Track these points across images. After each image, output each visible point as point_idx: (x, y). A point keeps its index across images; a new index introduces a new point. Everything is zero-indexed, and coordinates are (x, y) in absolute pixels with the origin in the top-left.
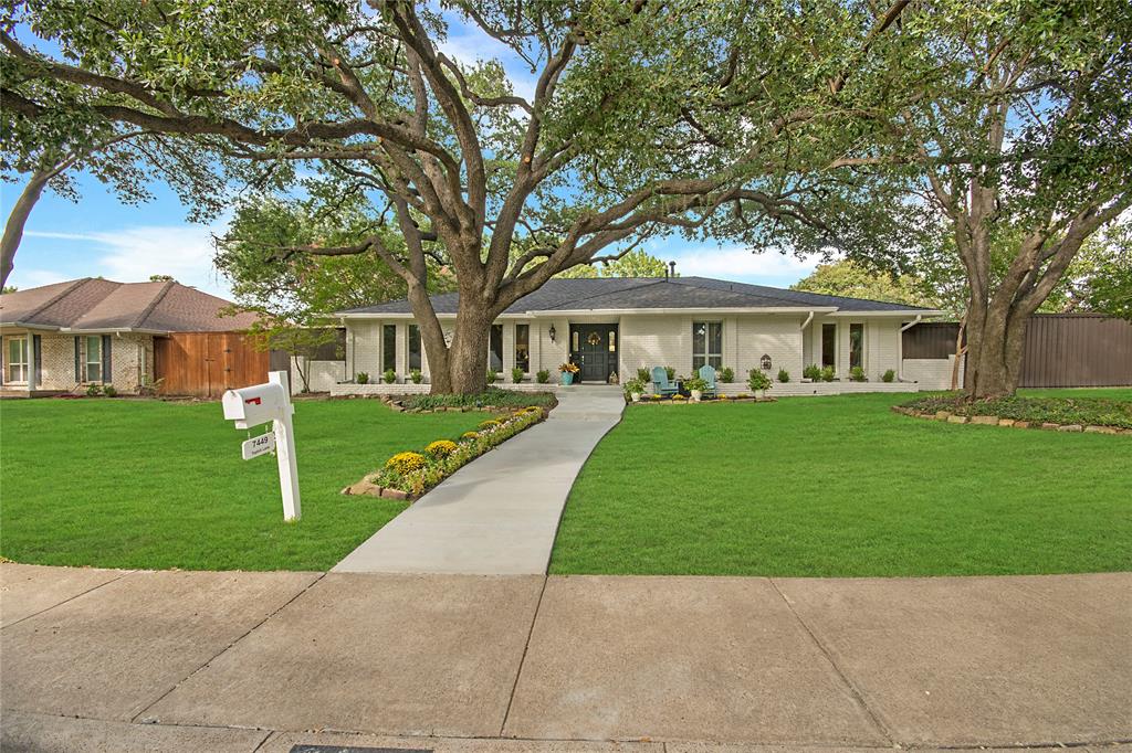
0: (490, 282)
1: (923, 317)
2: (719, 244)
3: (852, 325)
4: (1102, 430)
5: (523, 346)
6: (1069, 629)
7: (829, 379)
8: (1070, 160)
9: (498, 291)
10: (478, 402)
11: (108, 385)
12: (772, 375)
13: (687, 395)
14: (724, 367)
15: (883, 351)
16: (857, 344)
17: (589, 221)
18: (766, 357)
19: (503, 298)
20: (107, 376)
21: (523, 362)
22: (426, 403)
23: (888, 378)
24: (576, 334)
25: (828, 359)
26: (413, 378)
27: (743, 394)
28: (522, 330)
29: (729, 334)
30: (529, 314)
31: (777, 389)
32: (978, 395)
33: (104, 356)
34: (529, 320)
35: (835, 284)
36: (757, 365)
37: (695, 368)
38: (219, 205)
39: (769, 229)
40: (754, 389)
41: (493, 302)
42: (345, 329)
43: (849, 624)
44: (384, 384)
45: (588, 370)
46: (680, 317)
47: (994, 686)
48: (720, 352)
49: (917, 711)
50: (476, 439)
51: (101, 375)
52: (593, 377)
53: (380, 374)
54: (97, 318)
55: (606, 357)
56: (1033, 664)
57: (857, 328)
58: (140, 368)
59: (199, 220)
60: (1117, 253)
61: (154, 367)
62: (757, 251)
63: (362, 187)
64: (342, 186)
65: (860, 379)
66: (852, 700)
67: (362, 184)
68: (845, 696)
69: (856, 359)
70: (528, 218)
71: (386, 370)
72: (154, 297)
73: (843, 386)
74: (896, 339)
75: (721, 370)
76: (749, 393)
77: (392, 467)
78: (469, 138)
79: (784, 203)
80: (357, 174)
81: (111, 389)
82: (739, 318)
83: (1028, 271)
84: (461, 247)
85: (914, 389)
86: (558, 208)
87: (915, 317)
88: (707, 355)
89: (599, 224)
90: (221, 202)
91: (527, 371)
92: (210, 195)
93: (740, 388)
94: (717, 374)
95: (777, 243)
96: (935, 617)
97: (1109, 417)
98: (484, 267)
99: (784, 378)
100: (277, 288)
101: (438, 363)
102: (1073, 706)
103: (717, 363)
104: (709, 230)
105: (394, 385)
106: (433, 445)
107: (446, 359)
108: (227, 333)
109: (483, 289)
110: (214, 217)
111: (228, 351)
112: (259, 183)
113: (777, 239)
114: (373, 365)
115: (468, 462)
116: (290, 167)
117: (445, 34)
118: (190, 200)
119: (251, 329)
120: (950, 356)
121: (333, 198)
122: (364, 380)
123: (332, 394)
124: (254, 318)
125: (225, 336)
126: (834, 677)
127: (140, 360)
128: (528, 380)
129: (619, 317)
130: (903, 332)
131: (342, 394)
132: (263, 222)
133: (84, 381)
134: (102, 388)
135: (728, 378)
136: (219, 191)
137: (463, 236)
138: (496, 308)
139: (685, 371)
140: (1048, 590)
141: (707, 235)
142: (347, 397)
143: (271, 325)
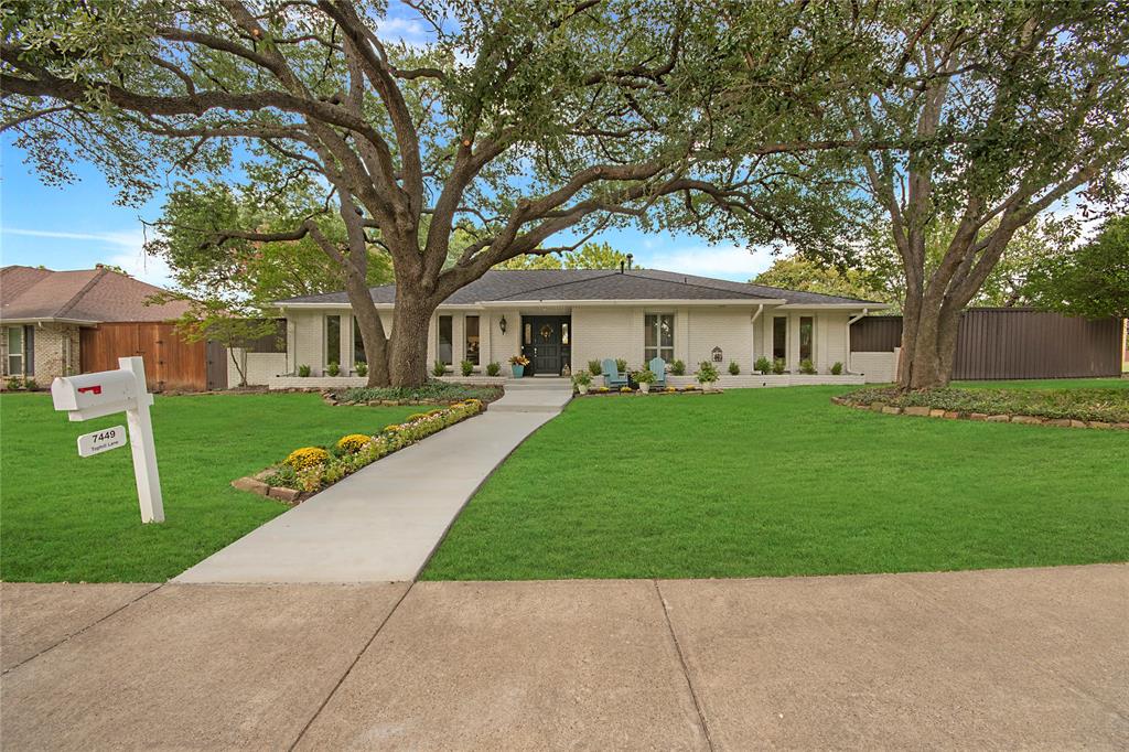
0: (428, 269)
1: (869, 310)
2: (673, 236)
3: (802, 318)
4: (1029, 420)
5: (472, 339)
6: (957, 634)
7: (779, 371)
8: (990, 143)
9: (437, 280)
10: (416, 395)
11: (30, 378)
12: (722, 367)
13: (635, 387)
14: (676, 360)
15: (832, 344)
16: (806, 337)
17: (529, 207)
18: (717, 349)
19: (444, 287)
20: (29, 369)
21: (473, 356)
22: (360, 397)
23: (836, 371)
24: (528, 327)
25: (780, 352)
26: (358, 371)
27: (690, 386)
28: (473, 322)
29: (682, 325)
30: (478, 305)
31: (725, 382)
32: (914, 385)
33: (26, 348)
34: (479, 311)
35: (791, 279)
36: (708, 357)
37: (647, 360)
38: (149, 188)
39: (723, 222)
40: (702, 381)
41: (432, 291)
42: (285, 320)
43: (721, 632)
44: (328, 377)
45: (541, 363)
46: (632, 309)
47: (858, 706)
48: (672, 345)
49: (763, 740)
50: (395, 433)
51: (23, 368)
52: (546, 369)
53: (324, 366)
54: (20, 308)
55: (559, 349)
56: (908, 677)
57: (806, 321)
58: (64, 361)
59: (127, 203)
60: (1055, 249)
61: (81, 360)
62: (712, 243)
63: (306, 171)
64: (284, 171)
65: (810, 371)
66: (695, 728)
67: (306, 168)
68: (688, 721)
69: (806, 352)
70: (483, 208)
71: (329, 363)
72: (84, 286)
73: (792, 379)
74: (845, 332)
75: (673, 362)
76: (697, 385)
77: (290, 464)
78: (401, 118)
79: (735, 194)
80: (299, 157)
81: (33, 383)
82: (690, 310)
83: (961, 262)
84: (397, 232)
85: (860, 381)
86: (513, 199)
87: (861, 310)
88: (659, 348)
89: (539, 210)
90: (151, 185)
91: (478, 364)
92: (140, 177)
93: (688, 381)
94: (668, 366)
95: (731, 236)
96: (817, 621)
97: (1036, 407)
98: (422, 254)
99: (734, 371)
100: (227, 278)
101: (375, 355)
102: (942, 730)
103: (668, 356)
104: (665, 223)
105: (337, 378)
106: (344, 440)
107: (385, 350)
108: (159, 323)
109: (420, 277)
110: (144, 201)
111: (161, 342)
112: (185, 162)
113: (731, 232)
114: (316, 357)
115: (381, 456)
116: (226, 148)
117: (384, 11)
118: (117, 182)
119: (182, 318)
120: (896, 349)
121: (276, 183)
122: (305, 373)
123: (271, 388)
124: (185, 306)
125: (157, 326)
126: (685, 698)
127: (64, 352)
128: (478, 373)
129: (570, 309)
130: (852, 325)
131: (282, 387)
132: (196, 206)
133: (6, 375)
134: (23, 382)
135: (679, 370)
136: (149, 172)
137: (399, 221)
138: (435, 297)
139: (636, 363)
140: (944, 589)
141: (663, 227)
142: (286, 391)
143: (205, 315)
